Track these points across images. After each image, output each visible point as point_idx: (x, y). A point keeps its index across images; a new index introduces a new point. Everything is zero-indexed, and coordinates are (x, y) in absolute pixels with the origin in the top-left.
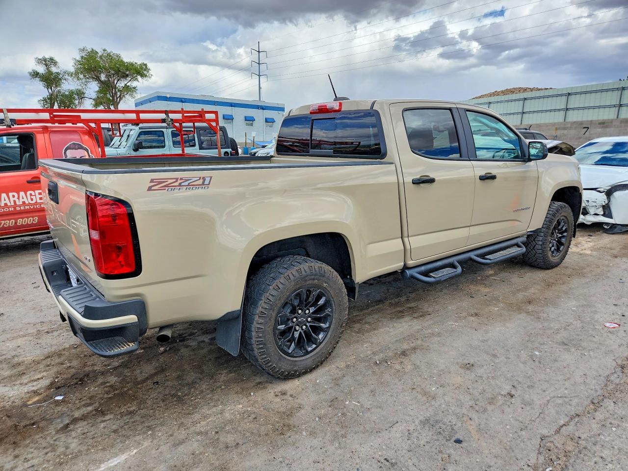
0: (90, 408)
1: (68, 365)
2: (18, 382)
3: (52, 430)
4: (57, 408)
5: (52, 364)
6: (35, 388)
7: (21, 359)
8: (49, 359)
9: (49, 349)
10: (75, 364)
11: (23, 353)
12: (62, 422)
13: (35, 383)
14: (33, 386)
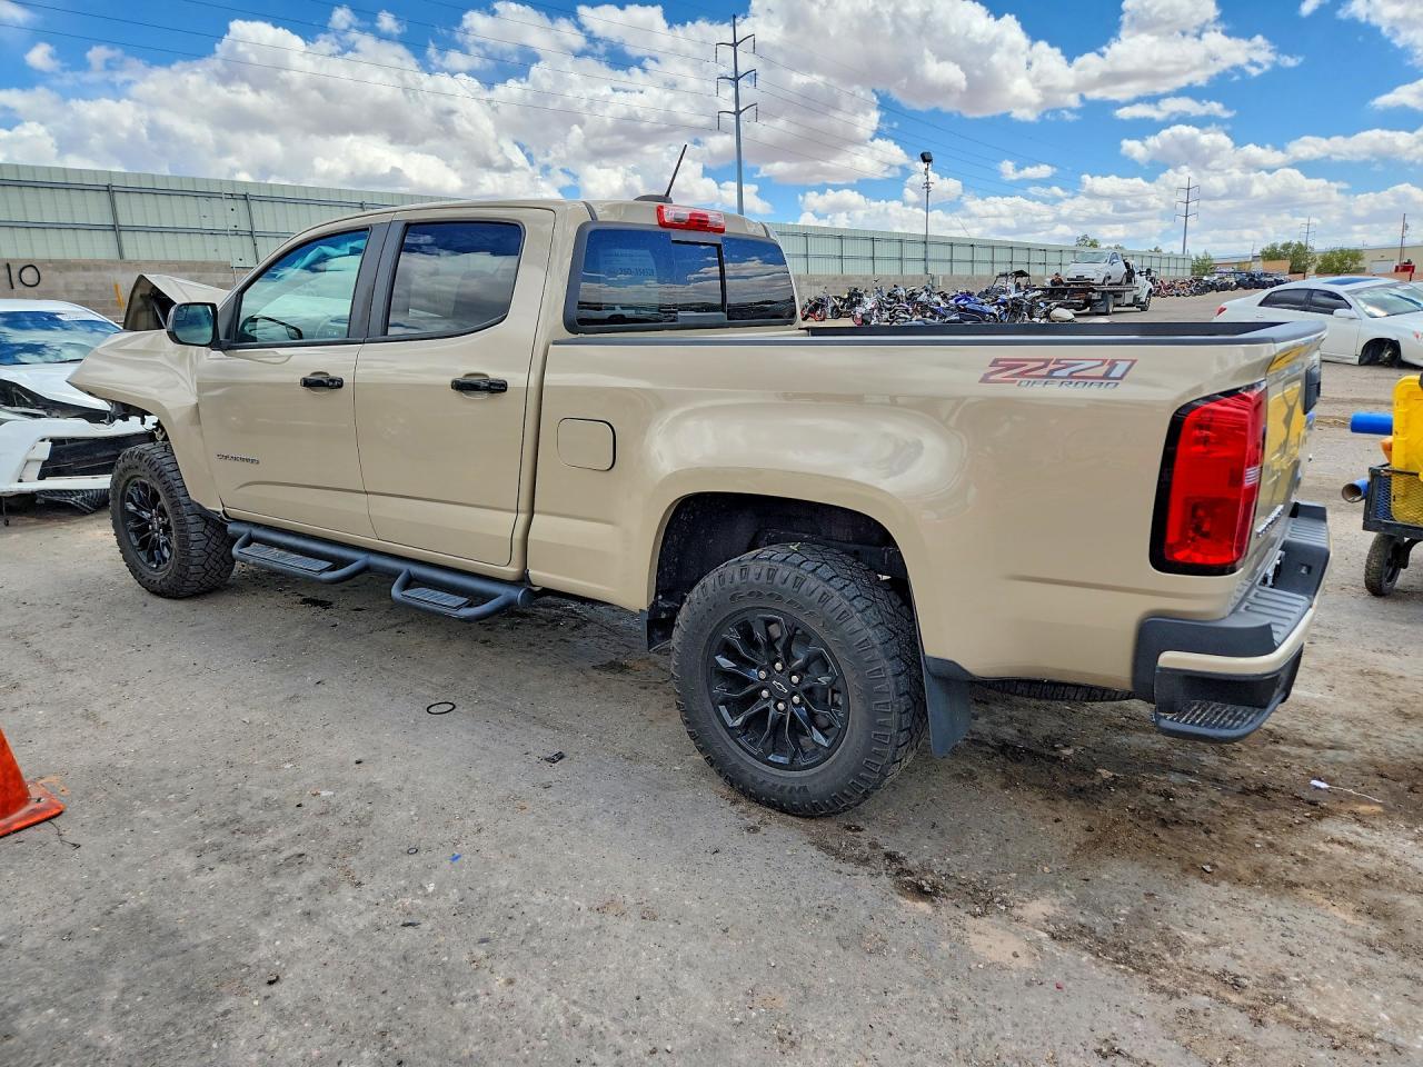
0: (1283, 748)
1: (1260, 835)
2: (1388, 864)
3: (1358, 755)
4: (1333, 776)
5: (1292, 858)
6: (1357, 827)
7: (1362, 923)
8: (1292, 877)
9: (1272, 910)
10: (1246, 827)
11: (1348, 943)
12: (1339, 755)
13: (1353, 838)
14: (1358, 834)
